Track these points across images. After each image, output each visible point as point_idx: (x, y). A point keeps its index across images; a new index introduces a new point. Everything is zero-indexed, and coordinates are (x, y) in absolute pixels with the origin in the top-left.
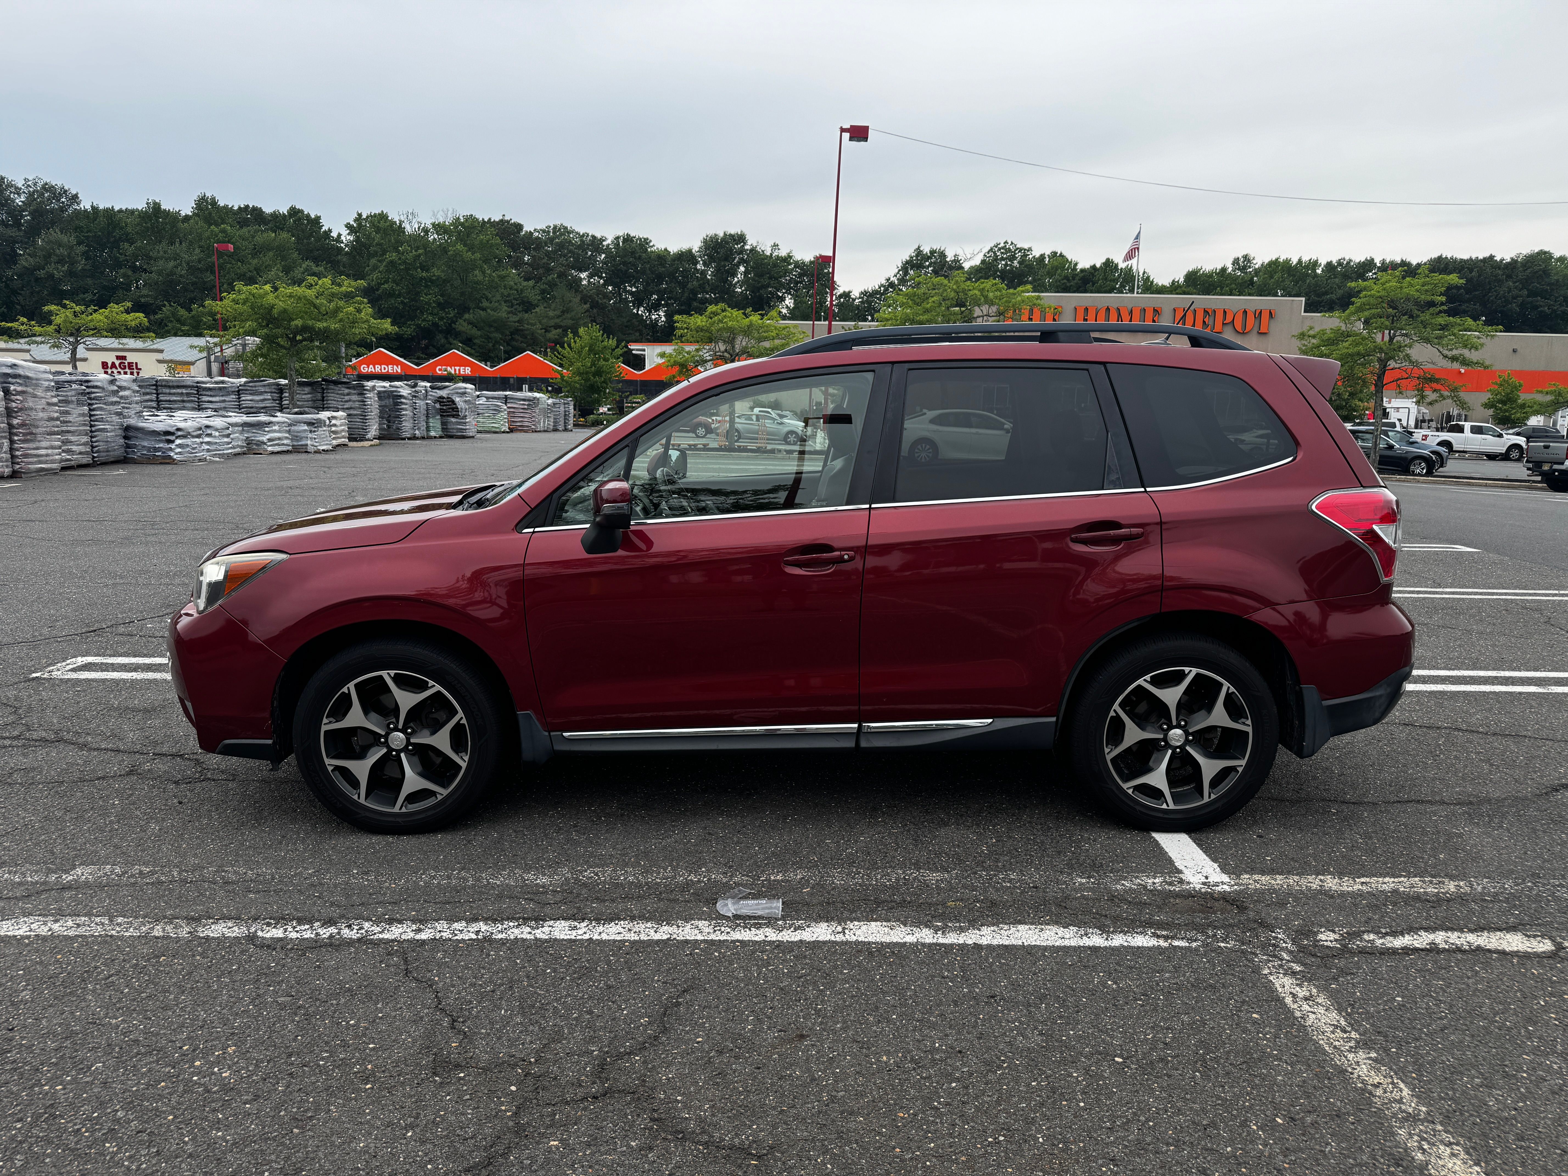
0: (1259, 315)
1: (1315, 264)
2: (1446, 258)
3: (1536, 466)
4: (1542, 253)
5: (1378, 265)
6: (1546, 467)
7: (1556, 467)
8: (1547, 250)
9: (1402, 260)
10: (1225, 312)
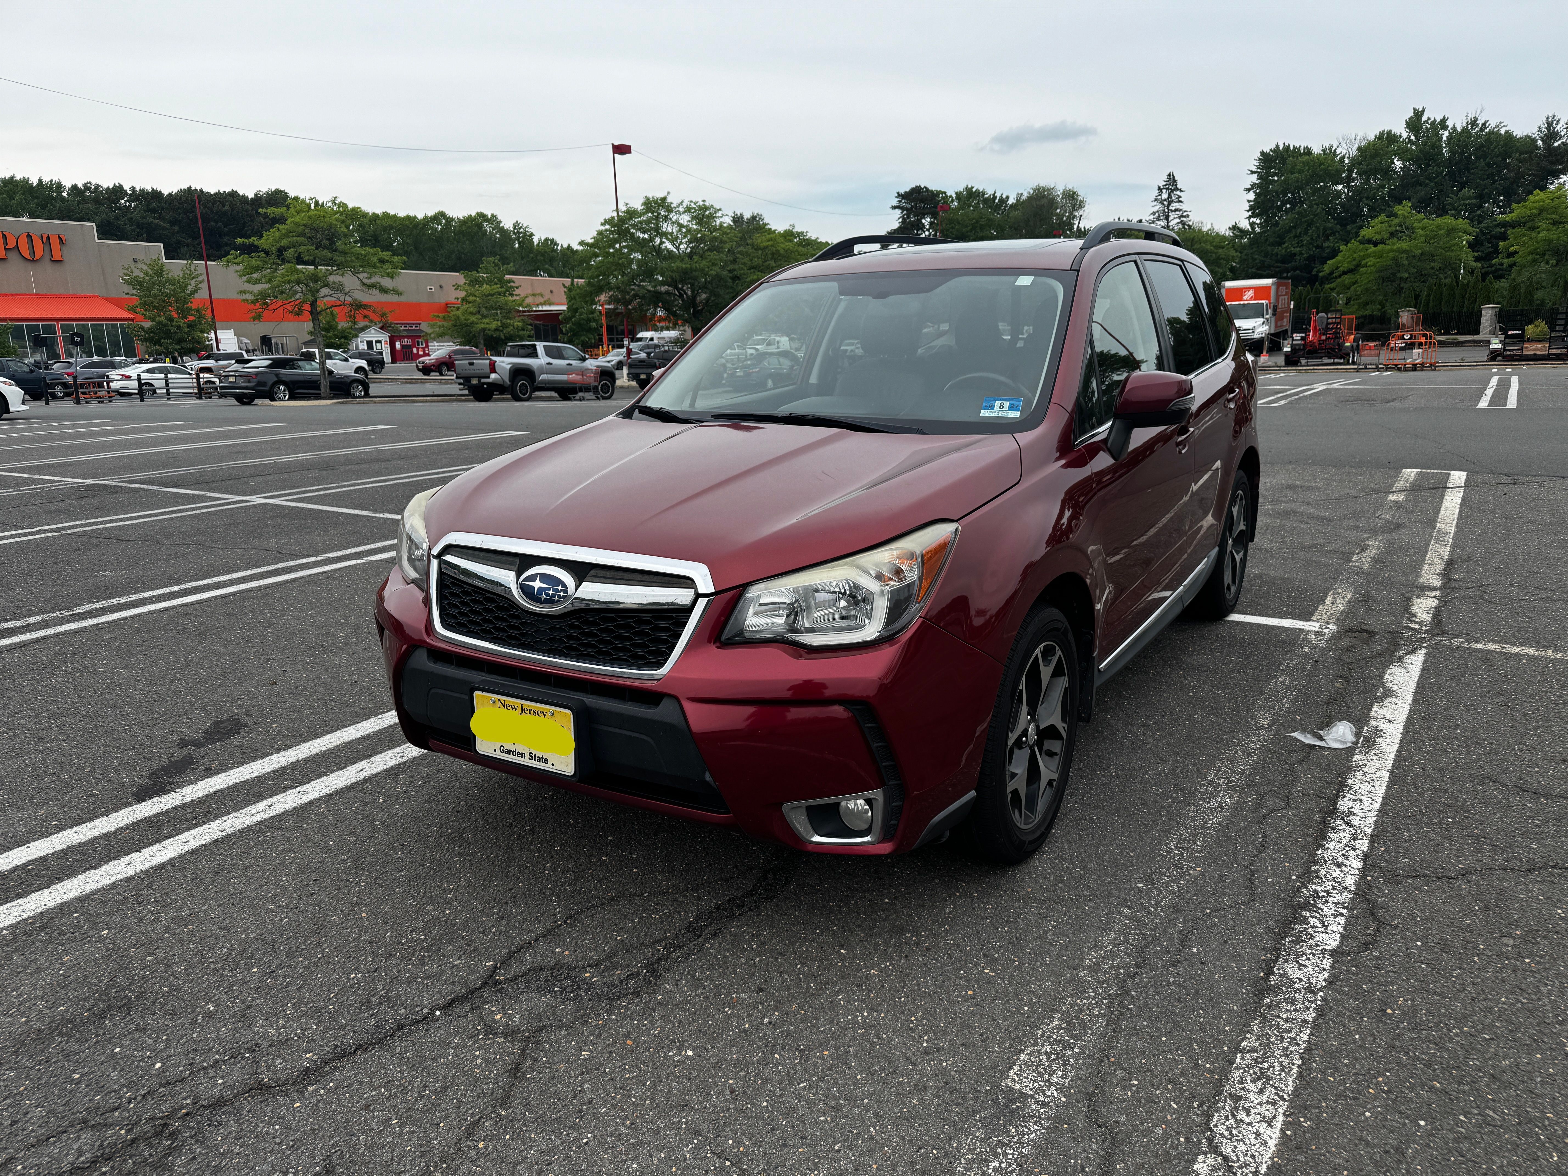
0: (47, 240)
1: (59, 186)
2: (196, 190)
3: (465, 380)
4: (278, 192)
5: (129, 192)
6: (474, 381)
7: (483, 380)
8: (282, 189)
9: (153, 189)
10: (4, 236)
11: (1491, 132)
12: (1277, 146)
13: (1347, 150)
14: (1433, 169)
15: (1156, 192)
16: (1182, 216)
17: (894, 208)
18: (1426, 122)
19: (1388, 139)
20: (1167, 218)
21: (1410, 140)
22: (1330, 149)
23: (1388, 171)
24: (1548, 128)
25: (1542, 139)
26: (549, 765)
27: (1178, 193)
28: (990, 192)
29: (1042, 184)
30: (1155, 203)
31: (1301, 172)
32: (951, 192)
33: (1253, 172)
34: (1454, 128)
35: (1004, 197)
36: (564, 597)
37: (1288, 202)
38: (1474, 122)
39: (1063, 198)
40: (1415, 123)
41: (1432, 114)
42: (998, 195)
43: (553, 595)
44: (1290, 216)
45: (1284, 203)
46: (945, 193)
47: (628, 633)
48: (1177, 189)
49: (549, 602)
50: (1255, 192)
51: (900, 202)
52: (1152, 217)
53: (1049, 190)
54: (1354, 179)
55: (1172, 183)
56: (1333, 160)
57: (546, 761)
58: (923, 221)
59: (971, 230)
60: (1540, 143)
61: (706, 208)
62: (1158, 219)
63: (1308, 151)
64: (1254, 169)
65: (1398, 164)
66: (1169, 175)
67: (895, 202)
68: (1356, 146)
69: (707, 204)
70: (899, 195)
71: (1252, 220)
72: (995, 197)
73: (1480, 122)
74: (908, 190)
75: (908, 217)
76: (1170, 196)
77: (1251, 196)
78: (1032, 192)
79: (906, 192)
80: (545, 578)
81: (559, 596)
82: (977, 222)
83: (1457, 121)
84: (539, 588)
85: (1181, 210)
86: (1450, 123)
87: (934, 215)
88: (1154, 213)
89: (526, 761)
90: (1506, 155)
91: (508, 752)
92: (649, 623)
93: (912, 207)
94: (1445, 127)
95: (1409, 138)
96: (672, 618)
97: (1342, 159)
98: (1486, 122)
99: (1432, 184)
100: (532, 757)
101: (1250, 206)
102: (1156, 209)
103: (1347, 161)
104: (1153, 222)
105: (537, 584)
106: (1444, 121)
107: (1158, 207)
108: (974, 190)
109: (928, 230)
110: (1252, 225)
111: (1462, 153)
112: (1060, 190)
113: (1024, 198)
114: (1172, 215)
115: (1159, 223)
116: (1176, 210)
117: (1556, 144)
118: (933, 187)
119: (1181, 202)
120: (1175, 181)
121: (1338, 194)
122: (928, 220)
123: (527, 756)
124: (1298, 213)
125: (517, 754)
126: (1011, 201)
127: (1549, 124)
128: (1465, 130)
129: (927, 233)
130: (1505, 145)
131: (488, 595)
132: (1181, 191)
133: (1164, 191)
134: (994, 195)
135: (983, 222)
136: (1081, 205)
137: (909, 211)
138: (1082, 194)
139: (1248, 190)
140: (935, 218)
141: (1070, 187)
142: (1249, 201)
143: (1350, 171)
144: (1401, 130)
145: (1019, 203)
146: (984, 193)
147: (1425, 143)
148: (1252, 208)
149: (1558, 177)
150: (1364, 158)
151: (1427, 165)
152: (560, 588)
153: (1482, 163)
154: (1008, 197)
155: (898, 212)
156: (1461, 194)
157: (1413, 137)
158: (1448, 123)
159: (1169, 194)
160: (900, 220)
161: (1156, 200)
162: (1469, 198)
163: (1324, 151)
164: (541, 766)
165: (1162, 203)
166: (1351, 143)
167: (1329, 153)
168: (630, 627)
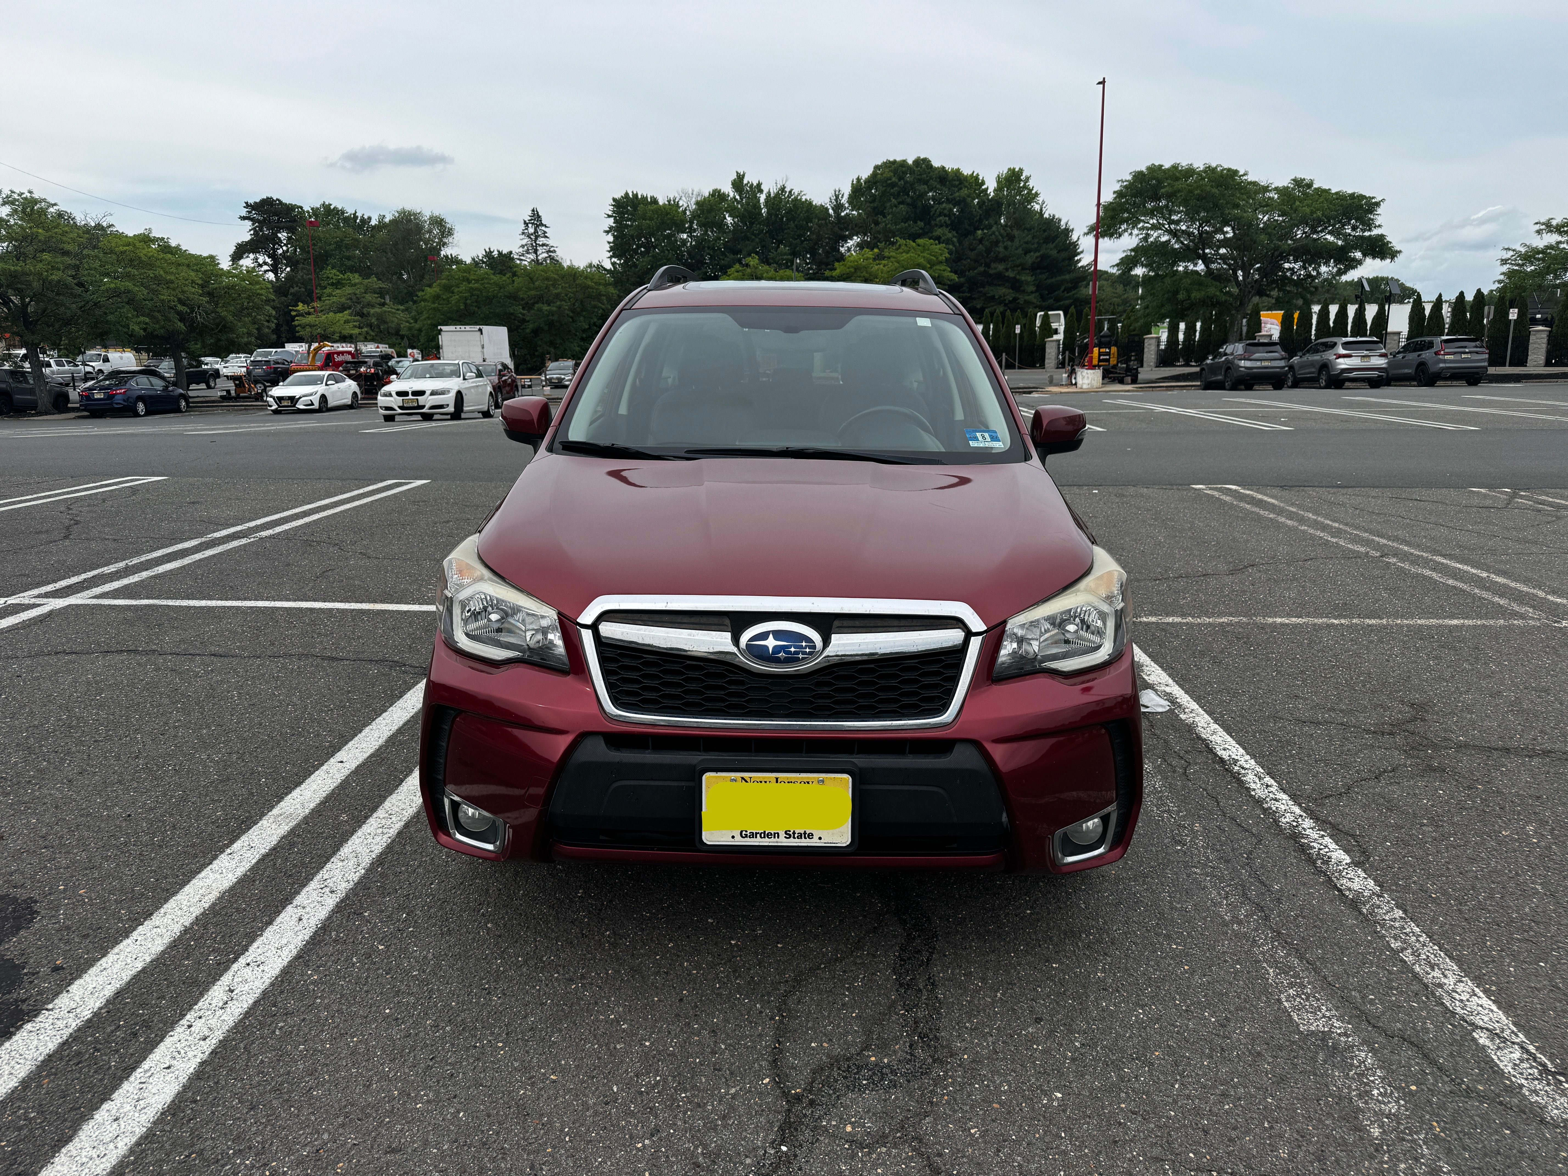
11: (796, 199)
12: (627, 194)
13: (688, 204)
14: (756, 227)
15: (523, 226)
16: (549, 251)
17: (243, 218)
18: (747, 185)
19: (718, 196)
20: (536, 252)
21: (736, 200)
22: (674, 201)
23: (721, 225)
24: (836, 200)
25: (833, 209)
26: (816, 839)
27: (543, 228)
28: (350, 211)
29: (408, 208)
30: (523, 237)
31: (651, 219)
32: (306, 208)
33: (609, 216)
34: (769, 192)
35: (366, 217)
36: (810, 653)
37: (642, 245)
38: (783, 189)
39: (430, 224)
40: (738, 183)
41: (751, 179)
42: (359, 214)
43: (796, 653)
44: (646, 259)
45: (639, 247)
46: (301, 208)
47: (893, 683)
48: (542, 225)
49: (792, 659)
50: (613, 235)
51: (250, 212)
52: (521, 250)
53: (415, 214)
54: (695, 231)
55: (536, 218)
56: (677, 211)
57: (810, 836)
58: (279, 235)
59: (336, 249)
60: (831, 211)
61: (35, 202)
62: (528, 252)
63: (654, 201)
64: (610, 213)
65: (729, 220)
66: (533, 210)
67: (244, 212)
68: (694, 200)
69: (36, 196)
70: (247, 205)
71: (614, 260)
72: (356, 217)
73: (788, 190)
74: (258, 201)
75: (261, 230)
76: (536, 231)
77: (610, 238)
78: (397, 215)
79: (255, 203)
80: (778, 634)
81: (804, 653)
82: (342, 240)
83: (770, 187)
84: (775, 647)
85: (547, 245)
86: (765, 188)
87: (291, 230)
88: (523, 246)
89: (783, 841)
90: (809, 220)
91: (753, 835)
92: (917, 669)
93: (265, 219)
94: (761, 191)
95: (735, 197)
96: (941, 661)
97: (684, 212)
98: (792, 190)
99: (757, 240)
100: (788, 835)
101: (611, 247)
102: (524, 242)
103: (688, 213)
104: (523, 255)
105: (771, 643)
106: (759, 185)
107: (526, 241)
108: (332, 207)
109: (285, 245)
110: (613, 264)
111: (777, 215)
112: (427, 214)
113: (387, 220)
114: (540, 250)
115: (528, 256)
116: (543, 245)
117: (843, 214)
118: (286, 200)
119: (546, 237)
120: (539, 217)
121: (684, 242)
122: (285, 234)
123: (782, 835)
124: (653, 256)
125: (769, 835)
126: (373, 222)
127: (837, 197)
128: (777, 194)
129: (285, 248)
130: (807, 211)
131: (688, 662)
132: (546, 226)
133: (530, 225)
134: (355, 214)
135: (348, 241)
136: (450, 232)
137: (262, 223)
138: (450, 221)
139: (607, 232)
140: (293, 233)
141: (436, 213)
142: (609, 243)
143: (691, 223)
144: (727, 189)
145: (382, 225)
146: (343, 212)
147: (748, 204)
148: (612, 249)
149: (846, 242)
150: (702, 211)
151: (752, 223)
152: (804, 644)
153: (792, 224)
154: (370, 218)
155: (248, 224)
156: (779, 251)
157: (738, 197)
158: (763, 187)
159: (535, 229)
160: (252, 232)
161: (523, 233)
162: (785, 254)
163: (669, 201)
164: (804, 842)
165: (529, 236)
166: (689, 198)
167: (673, 205)
168: (895, 676)
